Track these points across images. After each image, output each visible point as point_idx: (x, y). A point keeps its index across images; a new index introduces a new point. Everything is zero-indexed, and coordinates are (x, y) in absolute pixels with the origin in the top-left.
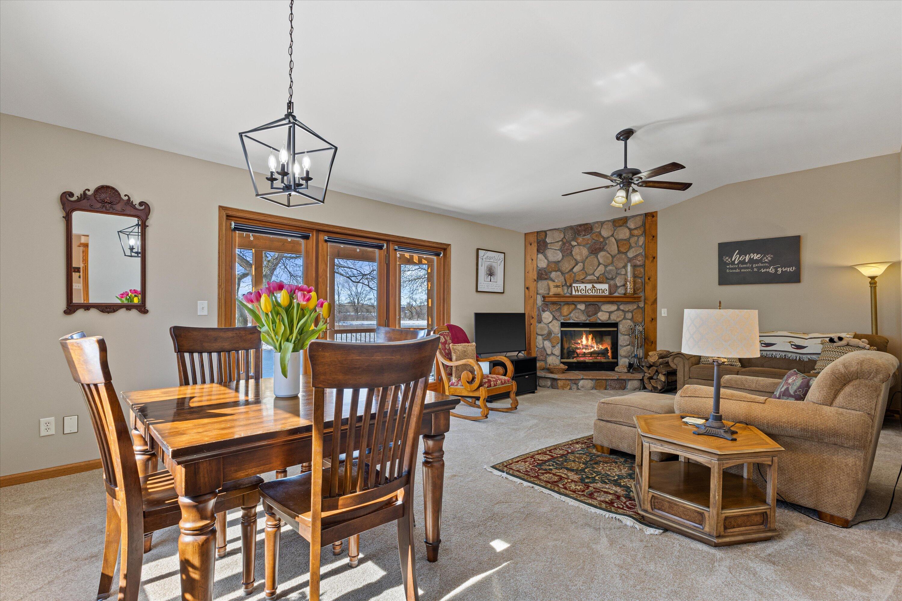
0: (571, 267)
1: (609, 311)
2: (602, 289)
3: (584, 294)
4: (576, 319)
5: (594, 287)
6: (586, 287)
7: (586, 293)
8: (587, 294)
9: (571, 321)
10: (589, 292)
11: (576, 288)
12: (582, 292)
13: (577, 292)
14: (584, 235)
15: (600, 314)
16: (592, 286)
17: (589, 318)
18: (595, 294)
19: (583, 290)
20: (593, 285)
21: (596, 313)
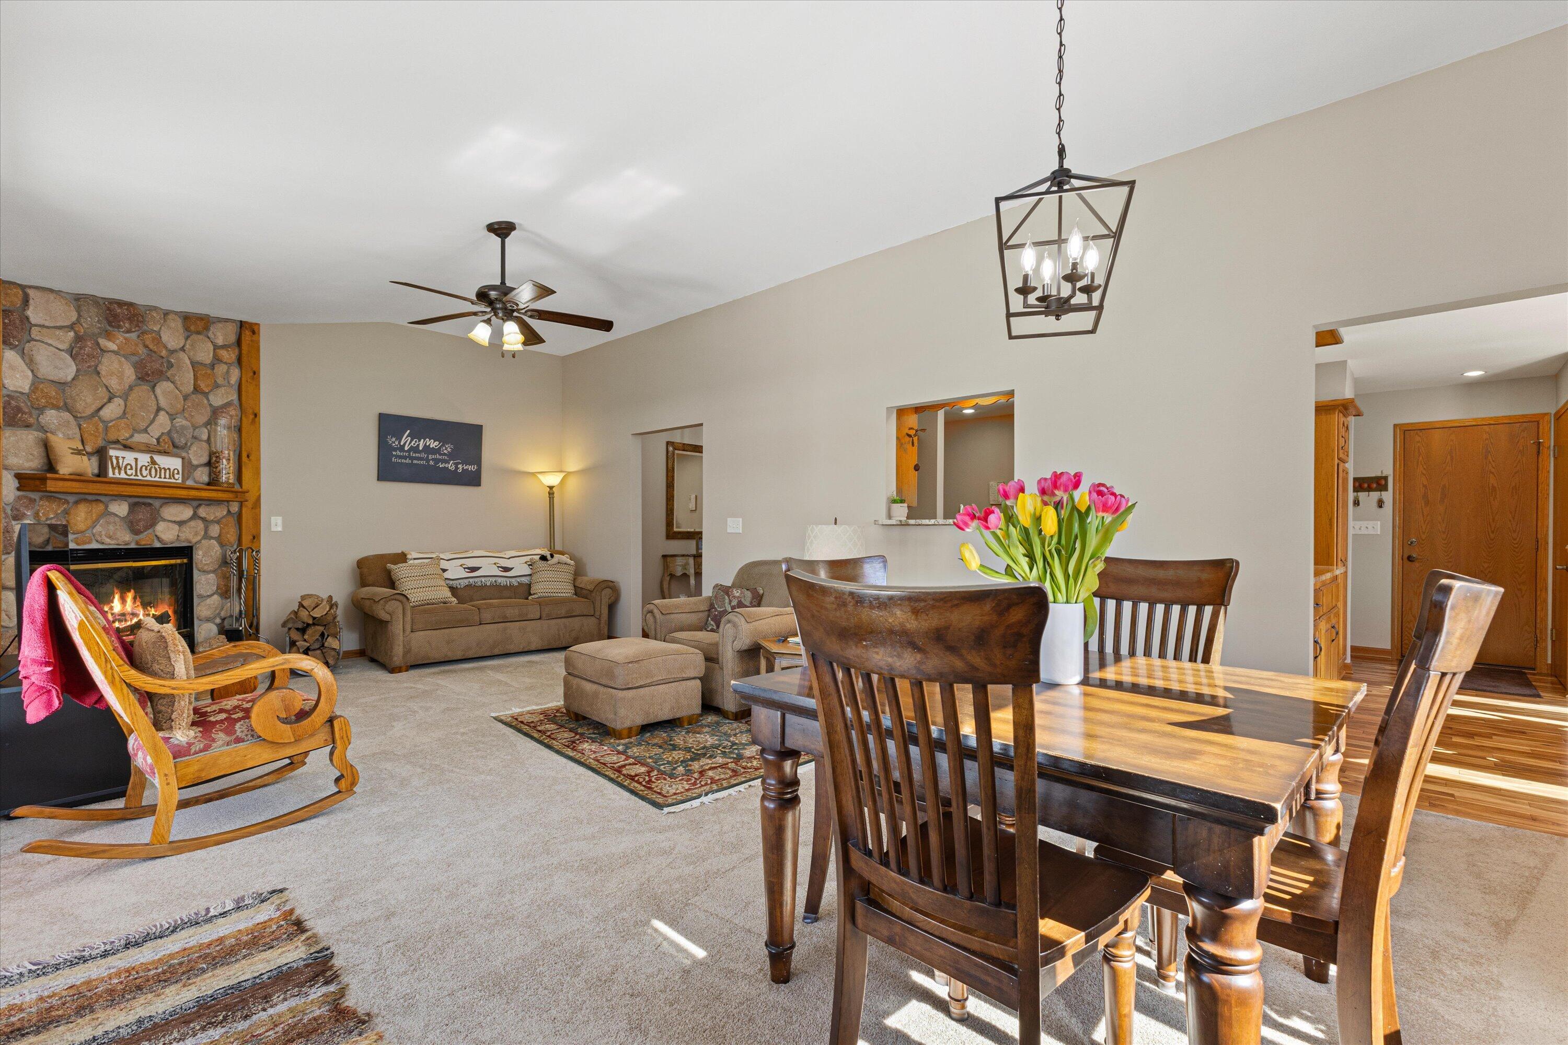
0: (98, 404)
1: (178, 519)
2: (169, 469)
3: (132, 477)
4: (108, 540)
5: (153, 462)
6: (136, 459)
7: (136, 475)
8: (140, 477)
9: (94, 546)
10: (145, 473)
11: (115, 462)
12: (129, 472)
13: (117, 471)
14: (129, 331)
15: (160, 528)
16: (149, 460)
17: (137, 538)
18: (157, 479)
19: (131, 469)
20: (152, 458)
21: (152, 524)
